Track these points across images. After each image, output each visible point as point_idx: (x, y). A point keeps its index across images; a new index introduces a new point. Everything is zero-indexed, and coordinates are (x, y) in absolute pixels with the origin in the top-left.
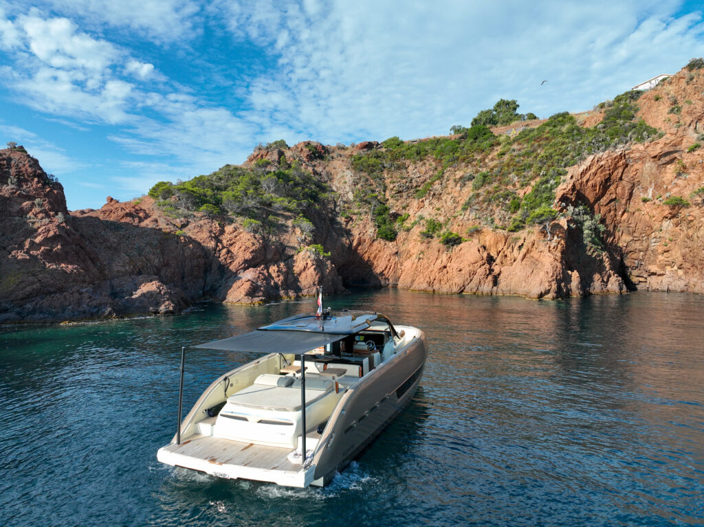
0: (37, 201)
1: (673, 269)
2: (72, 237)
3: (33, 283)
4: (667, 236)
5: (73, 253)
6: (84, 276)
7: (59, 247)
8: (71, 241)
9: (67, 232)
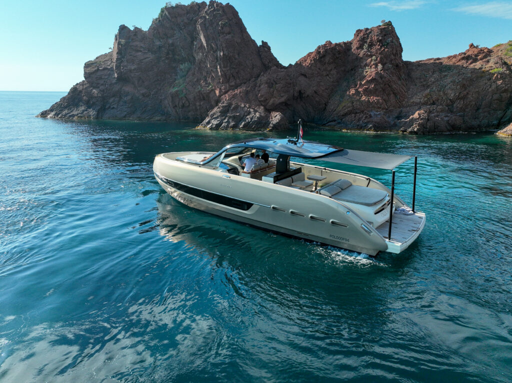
0: (374, 57)
2: (384, 79)
3: (349, 107)
5: (380, 89)
6: (381, 105)
7: (373, 86)
8: (382, 82)
9: (381, 77)
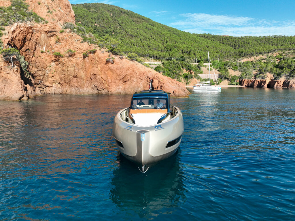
1: (56, 84)
4: (53, 69)
